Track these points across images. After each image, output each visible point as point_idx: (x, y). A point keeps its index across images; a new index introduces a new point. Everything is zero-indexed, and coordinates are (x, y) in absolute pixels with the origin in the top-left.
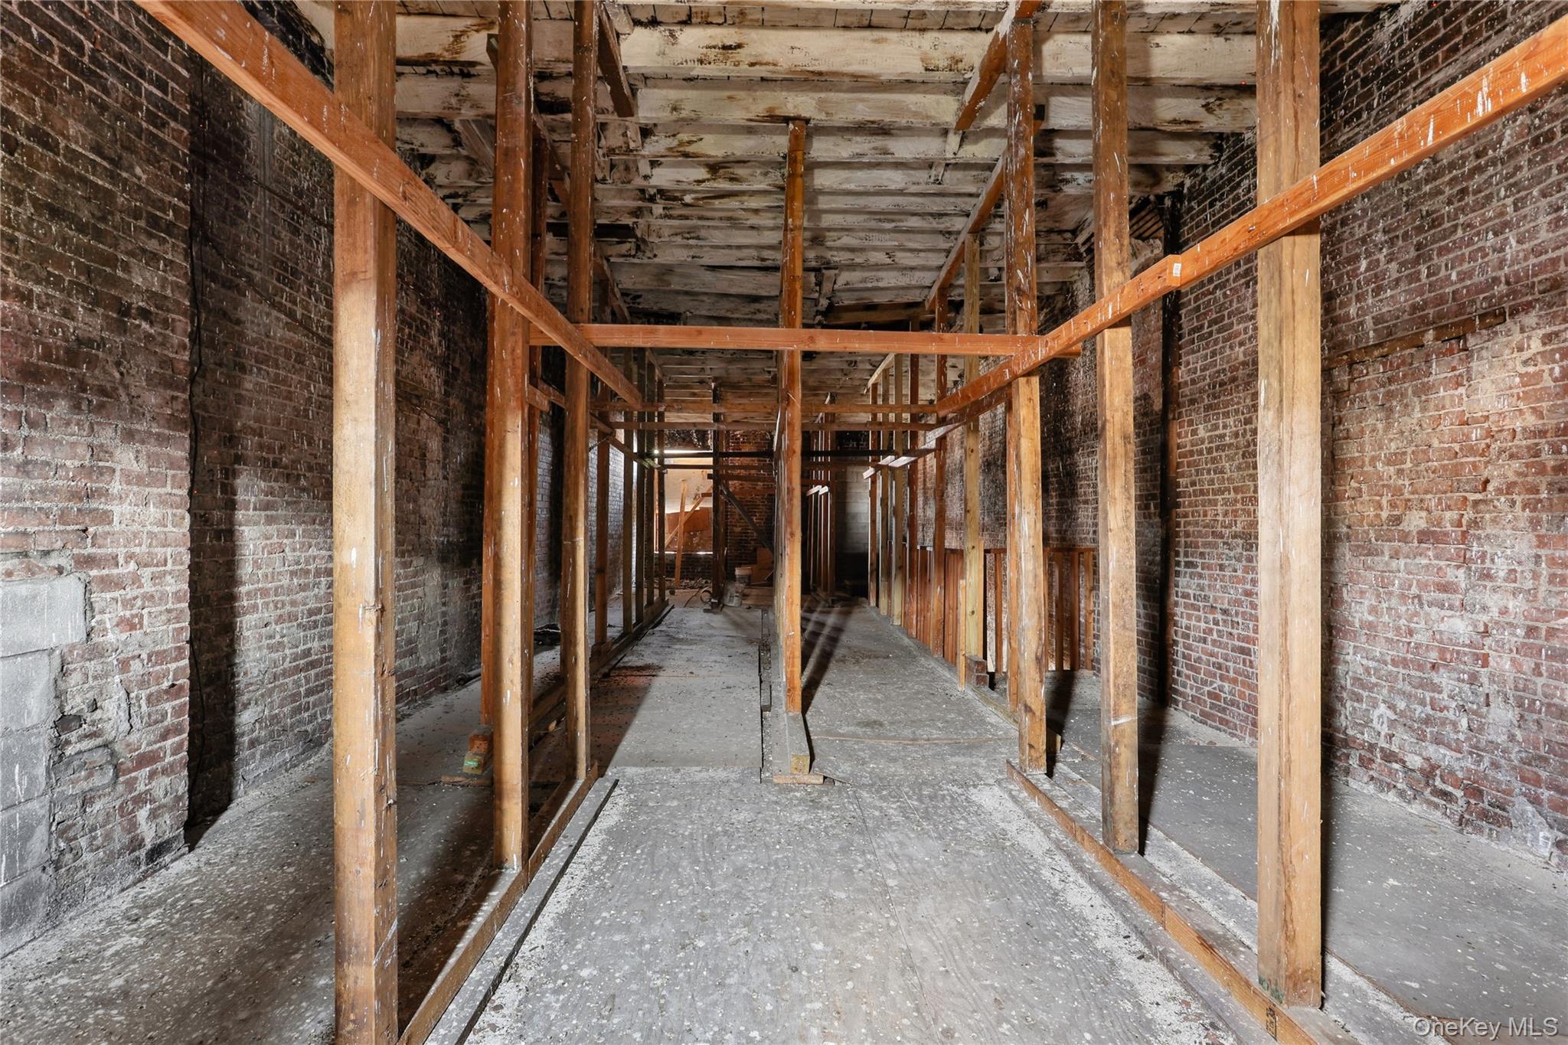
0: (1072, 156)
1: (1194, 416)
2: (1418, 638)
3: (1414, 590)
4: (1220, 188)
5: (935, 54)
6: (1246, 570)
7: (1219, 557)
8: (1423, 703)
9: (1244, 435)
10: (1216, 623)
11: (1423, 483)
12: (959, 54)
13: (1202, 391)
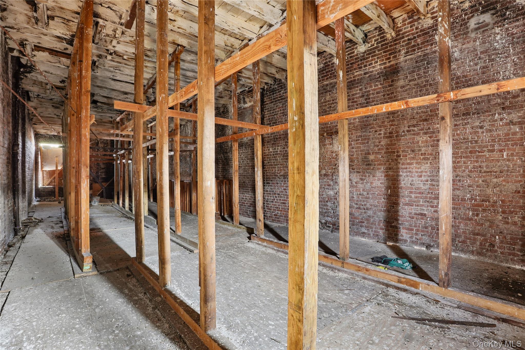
0: (246, 74)
1: (268, 146)
2: (324, 196)
3: (323, 186)
4: (275, 91)
5: (228, 42)
6: (284, 184)
7: (277, 181)
8: (325, 209)
9: (283, 151)
10: (276, 197)
11: (324, 164)
12: (233, 44)
13: (271, 140)
